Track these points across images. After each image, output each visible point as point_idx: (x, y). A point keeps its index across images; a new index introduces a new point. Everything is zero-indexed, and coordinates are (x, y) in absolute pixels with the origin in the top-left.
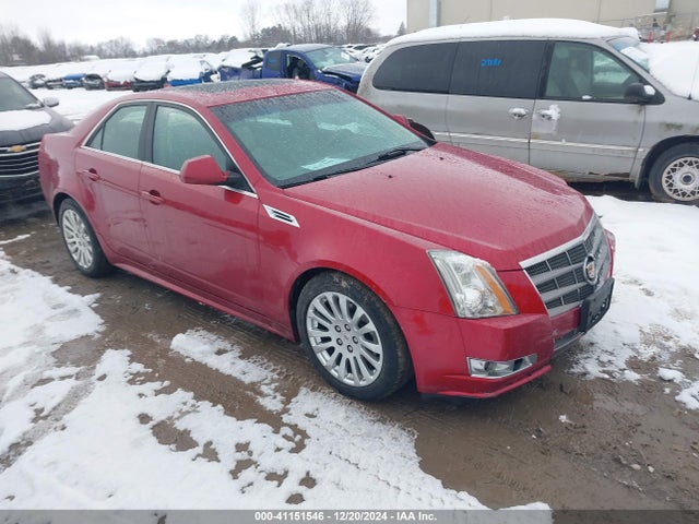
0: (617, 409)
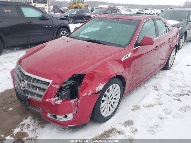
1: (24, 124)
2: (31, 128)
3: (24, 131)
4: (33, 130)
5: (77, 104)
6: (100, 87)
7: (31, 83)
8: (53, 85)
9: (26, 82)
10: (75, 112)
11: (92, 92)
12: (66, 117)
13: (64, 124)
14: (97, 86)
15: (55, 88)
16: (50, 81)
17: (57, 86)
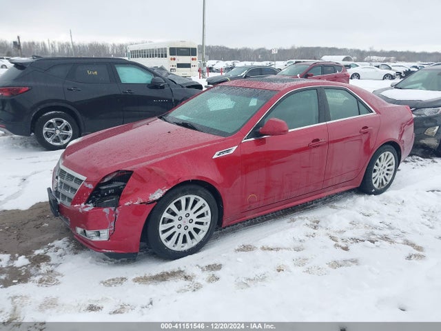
0: (32, 240)
1: (53, 246)
2: (60, 251)
3: (47, 254)
4: (61, 256)
5: (114, 215)
6: (158, 195)
7: (64, 181)
8: (86, 184)
9: (59, 178)
10: (111, 229)
11: (142, 201)
12: (99, 235)
13: (96, 246)
14: (153, 191)
15: (88, 188)
16: (84, 178)
17: (90, 186)
